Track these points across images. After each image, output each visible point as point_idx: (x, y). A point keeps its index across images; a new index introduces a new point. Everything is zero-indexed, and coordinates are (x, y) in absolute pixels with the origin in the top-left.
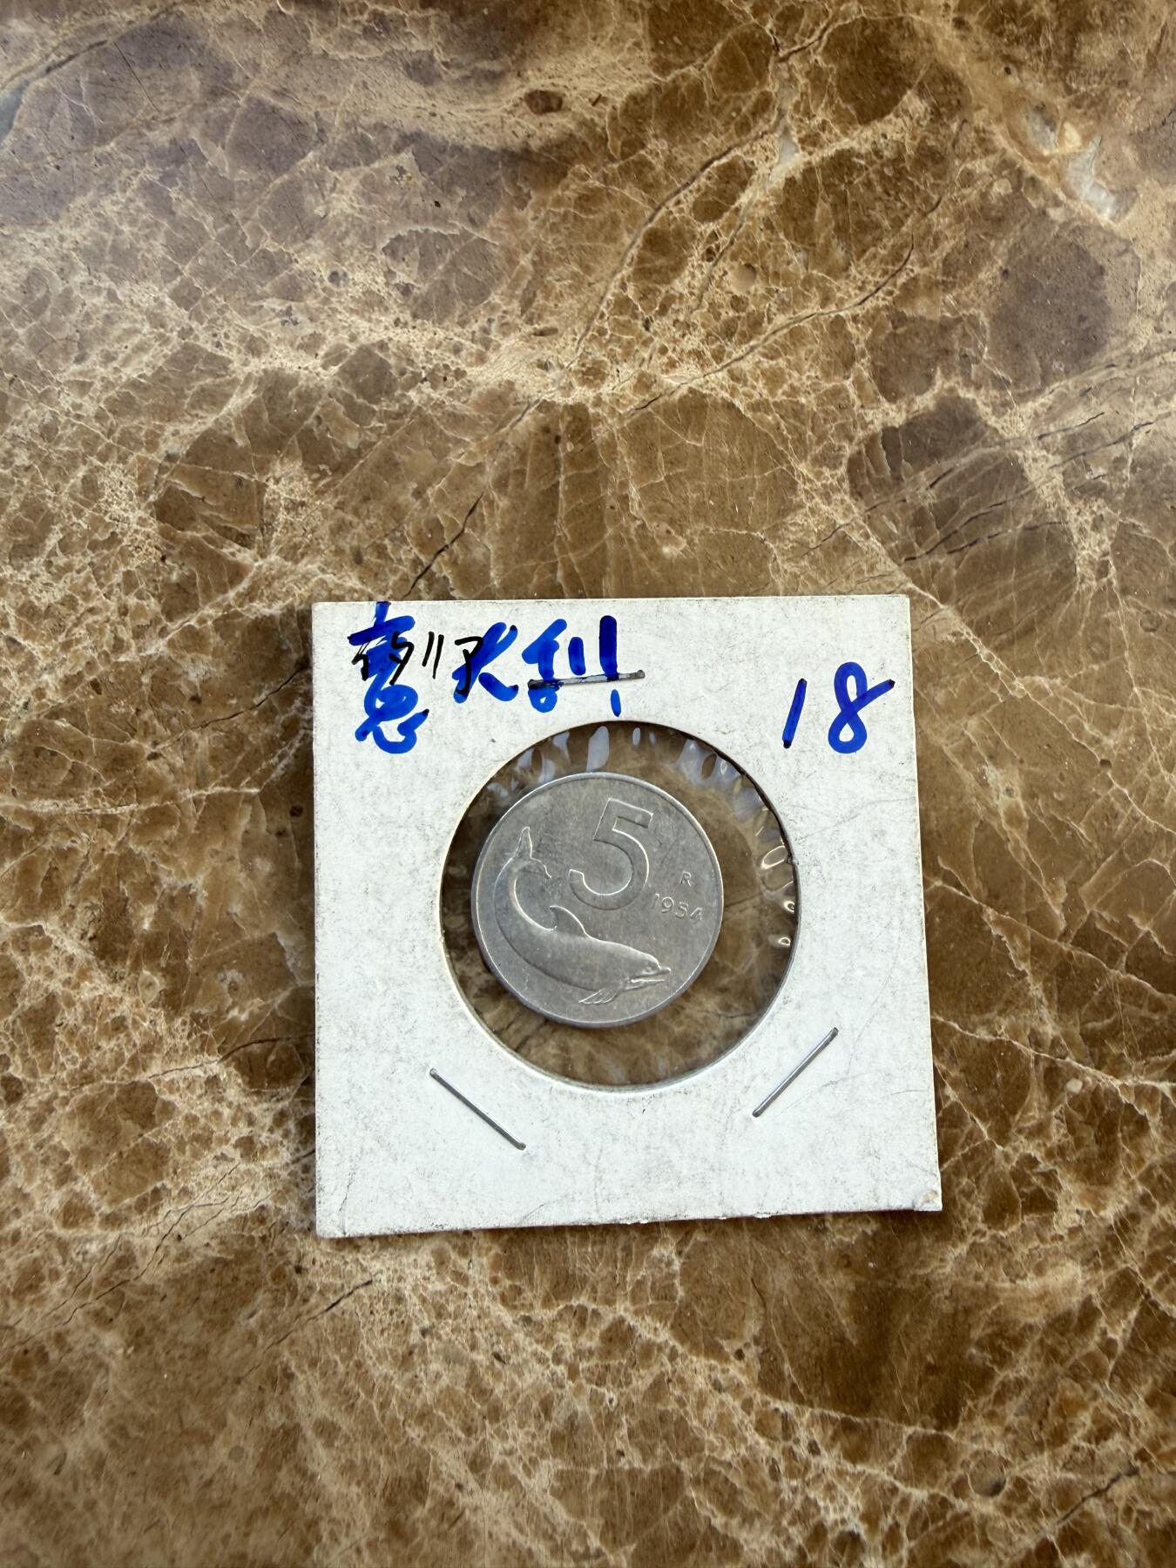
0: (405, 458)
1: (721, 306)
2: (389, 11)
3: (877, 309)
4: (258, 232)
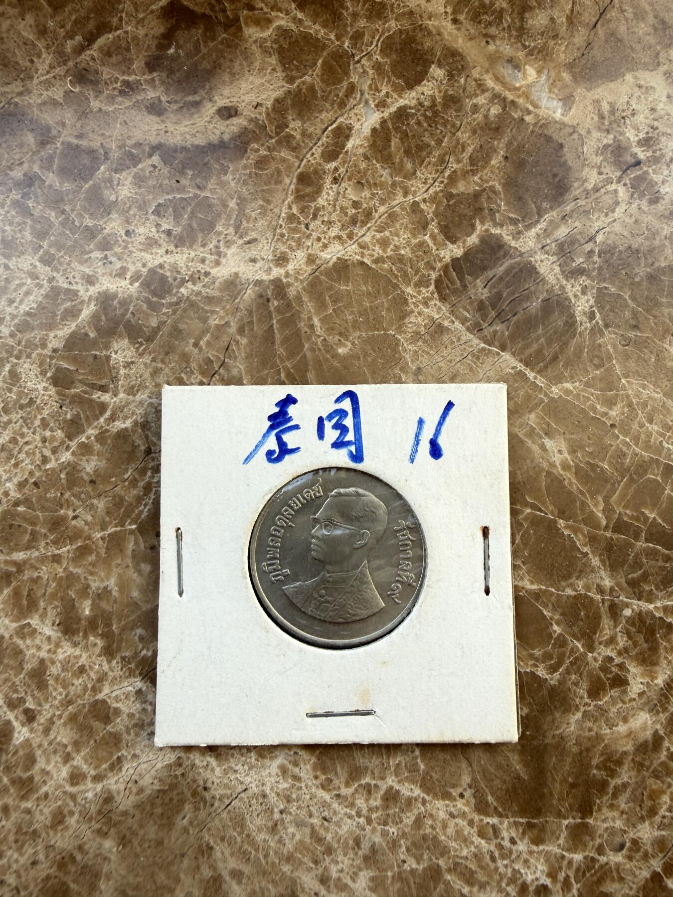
0: (185, 326)
1: (347, 208)
2: (131, 78)
3: (436, 193)
4: (80, 216)
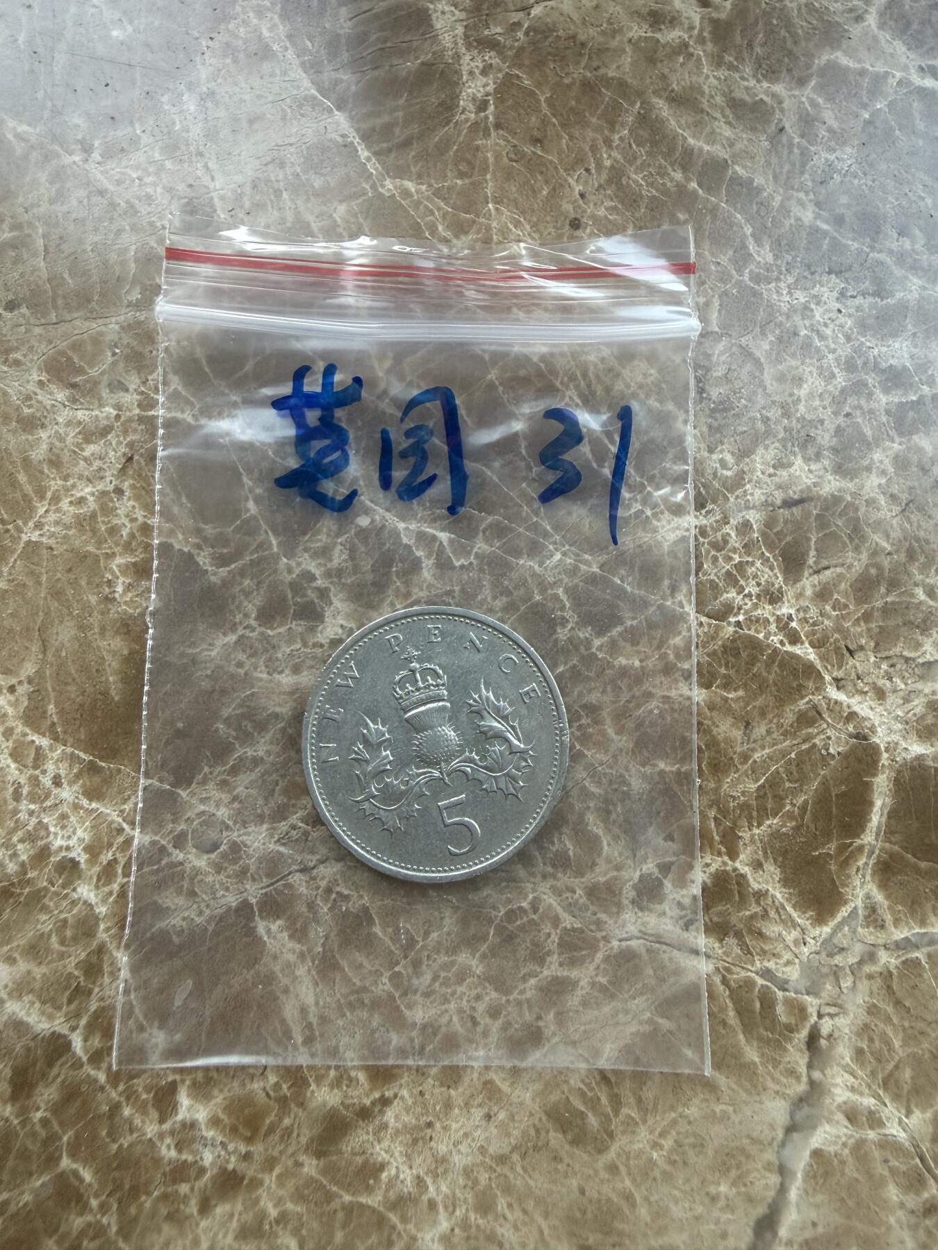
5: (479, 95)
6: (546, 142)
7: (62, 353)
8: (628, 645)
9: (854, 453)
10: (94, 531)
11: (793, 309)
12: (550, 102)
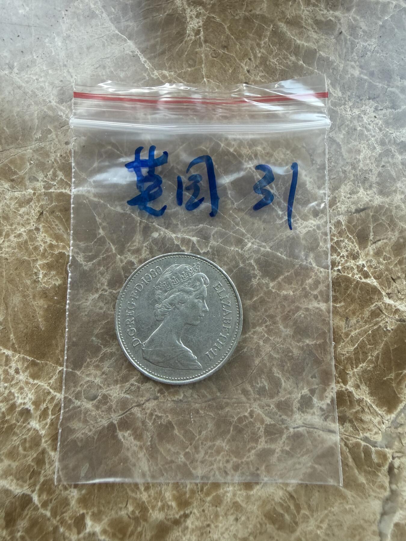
5: (196, 28)
6: (229, 47)
7: (6, 165)
8: (287, 284)
9: (388, 185)
10: (27, 249)
11: (353, 118)
12: (230, 28)
